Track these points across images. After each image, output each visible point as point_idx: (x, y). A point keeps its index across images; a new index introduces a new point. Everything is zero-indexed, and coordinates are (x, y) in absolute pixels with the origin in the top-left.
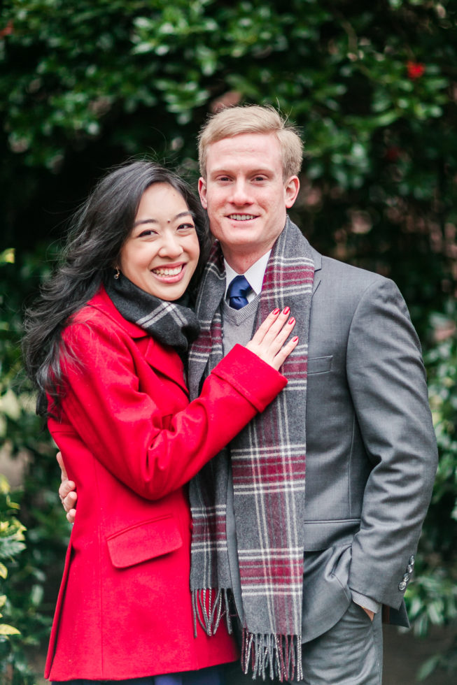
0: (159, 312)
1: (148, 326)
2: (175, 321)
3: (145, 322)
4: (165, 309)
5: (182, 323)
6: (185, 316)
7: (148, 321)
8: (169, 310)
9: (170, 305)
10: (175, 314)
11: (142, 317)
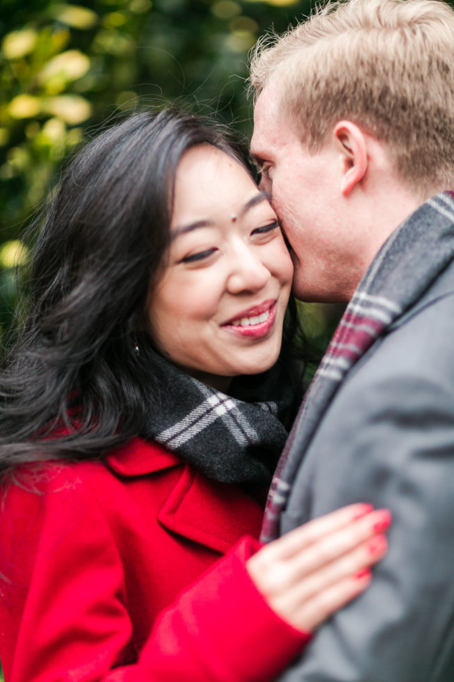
0: (201, 417)
1: (177, 445)
2: (232, 436)
3: (173, 437)
4: (212, 409)
5: (247, 438)
6: (254, 422)
7: (178, 434)
8: (221, 411)
9: (222, 402)
10: (231, 421)
11: (166, 427)
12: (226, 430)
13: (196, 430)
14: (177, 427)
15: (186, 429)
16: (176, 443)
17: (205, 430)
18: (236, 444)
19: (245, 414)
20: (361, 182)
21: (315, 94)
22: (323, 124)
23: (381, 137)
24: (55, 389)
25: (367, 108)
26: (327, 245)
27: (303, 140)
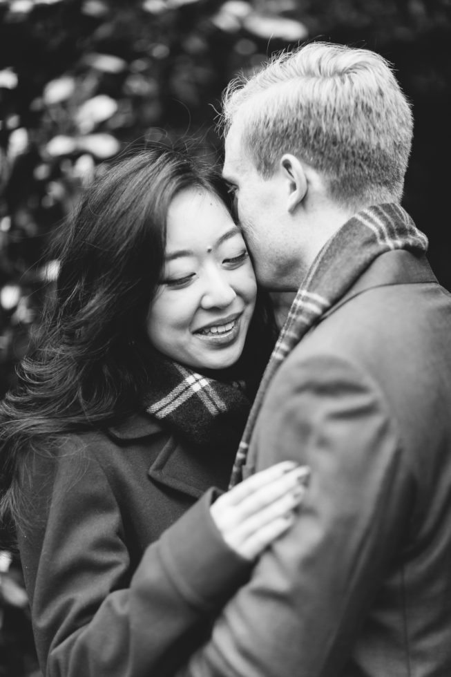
0: (181, 393)
1: (163, 416)
2: (205, 407)
3: (160, 410)
4: (189, 387)
5: (218, 409)
6: (223, 396)
7: (165, 407)
8: (196, 388)
9: (197, 381)
10: (205, 396)
11: (155, 402)
12: (201, 403)
13: (178, 403)
14: (163, 402)
15: (170, 403)
16: (162, 414)
17: (184, 403)
18: (209, 414)
19: (216, 390)
20: (302, 202)
21: (265, 132)
22: (273, 155)
23: (317, 167)
24: (74, 379)
25: (305, 144)
26: (277, 253)
27: (259, 168)
